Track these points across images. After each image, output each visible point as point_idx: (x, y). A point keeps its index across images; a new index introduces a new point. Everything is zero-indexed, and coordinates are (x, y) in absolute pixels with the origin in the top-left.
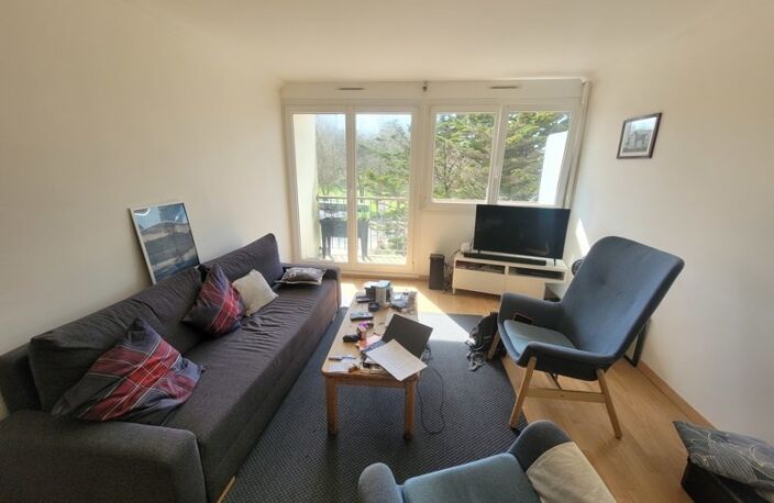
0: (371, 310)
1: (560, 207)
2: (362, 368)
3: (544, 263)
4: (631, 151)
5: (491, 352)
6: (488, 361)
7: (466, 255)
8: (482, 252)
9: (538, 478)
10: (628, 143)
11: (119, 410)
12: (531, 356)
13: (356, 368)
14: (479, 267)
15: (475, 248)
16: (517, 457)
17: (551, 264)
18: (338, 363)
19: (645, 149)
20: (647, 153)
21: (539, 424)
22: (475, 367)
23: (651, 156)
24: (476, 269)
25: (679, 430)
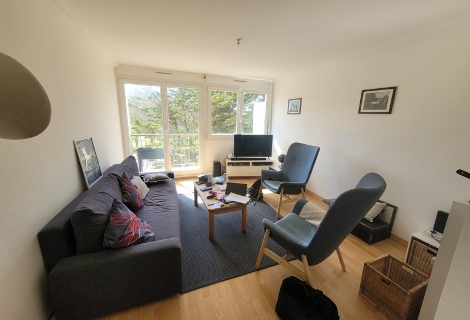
0: (208, 186)
1: (266, 134)
2: (225, 205)
3: (265, 159)
4: (293, 111)
5: (258, 197)
6: (258, 201)
7: (232, 159)
8: (238, 157)
9: (304, 214)
10: (291, 109)
11: (133, 240)
12: (282, 188)
13: (223, 205)
14: (238, 164)
15: (234, 156)
16: (294, 213)
17: (268, 159)
18: (212, 206)
19: (297, 111)
20: (298, 112)
21: (299, 200)
22: (254, 204)
23: (300, 113)
24: (237, 166)
25: (324, 202)
